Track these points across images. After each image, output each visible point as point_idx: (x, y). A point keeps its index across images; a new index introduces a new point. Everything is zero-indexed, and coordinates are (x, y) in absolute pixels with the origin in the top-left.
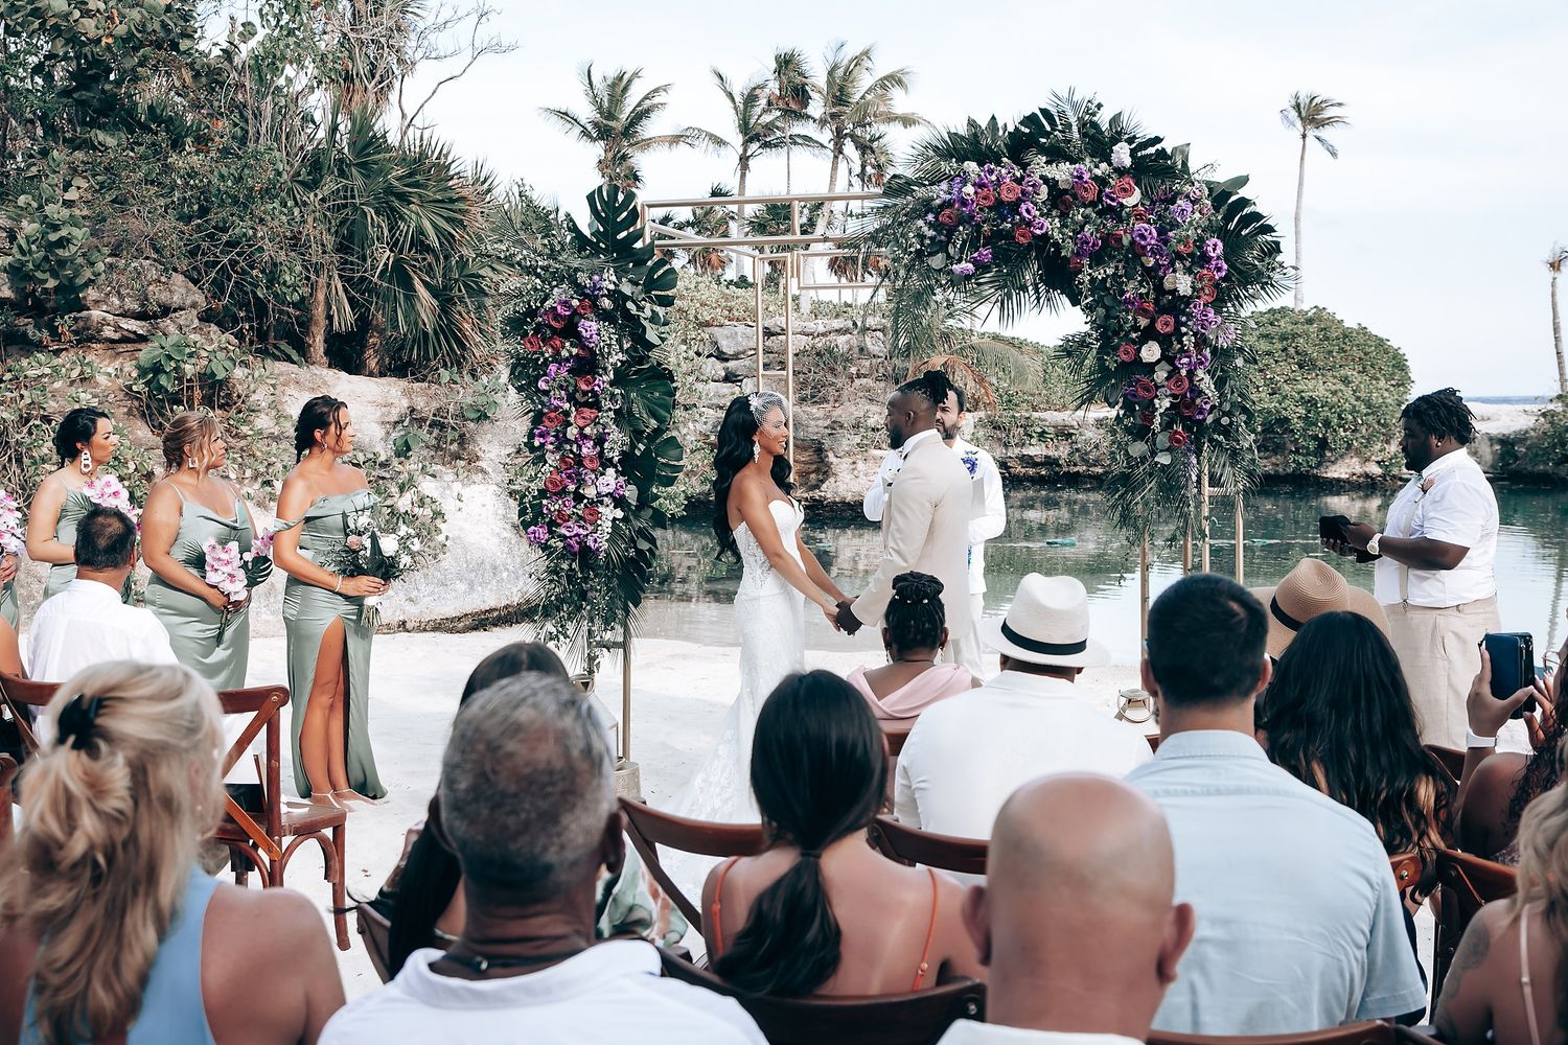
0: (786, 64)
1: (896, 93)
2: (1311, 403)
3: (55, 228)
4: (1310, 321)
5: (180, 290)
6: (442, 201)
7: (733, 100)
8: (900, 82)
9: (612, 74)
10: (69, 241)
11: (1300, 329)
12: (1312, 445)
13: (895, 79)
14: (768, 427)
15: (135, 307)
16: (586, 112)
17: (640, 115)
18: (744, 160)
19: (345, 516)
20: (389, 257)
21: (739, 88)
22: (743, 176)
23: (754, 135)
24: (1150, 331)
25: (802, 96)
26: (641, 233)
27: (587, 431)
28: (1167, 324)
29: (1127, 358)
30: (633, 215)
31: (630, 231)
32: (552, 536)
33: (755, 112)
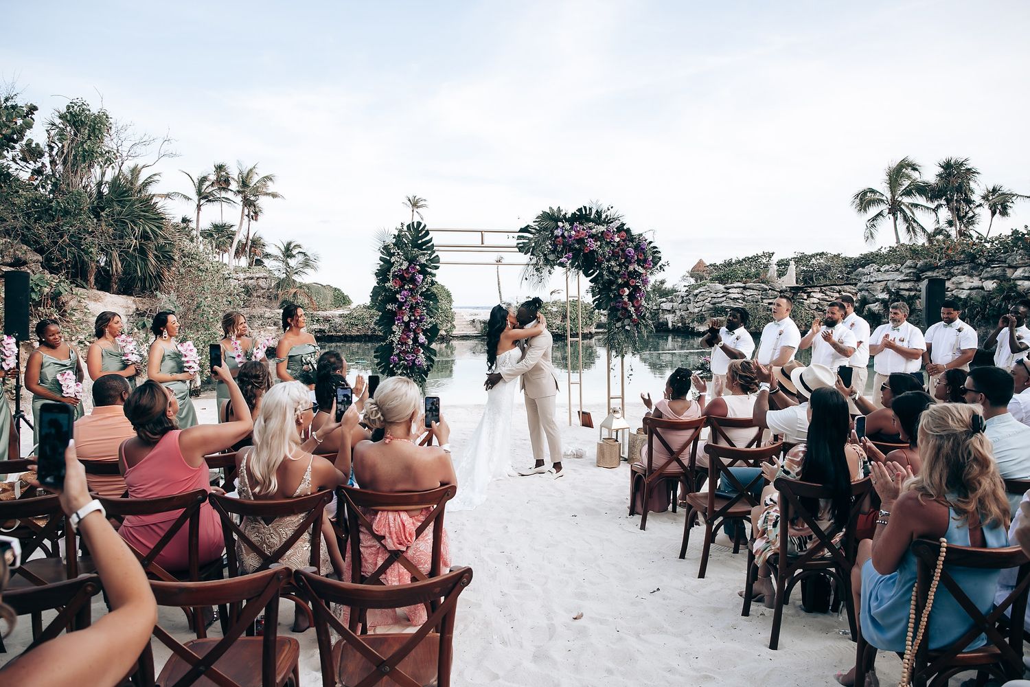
0: (220, 168)
1: (269, 183)
5: (31, 255)
7: (193, 182)
8: (271, 179)
9: (132, 167)
13: (269, 178)
18: (199, 207)
19: (302, 356)
20: (135, 243)
21: (196, 176)
22: (198, 213)
23: (204, 196)
24: (627, 285)
25: (227, 182)
26: (430, 240)
27: (418, 318)
28: (633, 282)
29: (621, 293)
30: (427, 233)
31: (423, 240)
32: (400, 360)
33: (204, 187)
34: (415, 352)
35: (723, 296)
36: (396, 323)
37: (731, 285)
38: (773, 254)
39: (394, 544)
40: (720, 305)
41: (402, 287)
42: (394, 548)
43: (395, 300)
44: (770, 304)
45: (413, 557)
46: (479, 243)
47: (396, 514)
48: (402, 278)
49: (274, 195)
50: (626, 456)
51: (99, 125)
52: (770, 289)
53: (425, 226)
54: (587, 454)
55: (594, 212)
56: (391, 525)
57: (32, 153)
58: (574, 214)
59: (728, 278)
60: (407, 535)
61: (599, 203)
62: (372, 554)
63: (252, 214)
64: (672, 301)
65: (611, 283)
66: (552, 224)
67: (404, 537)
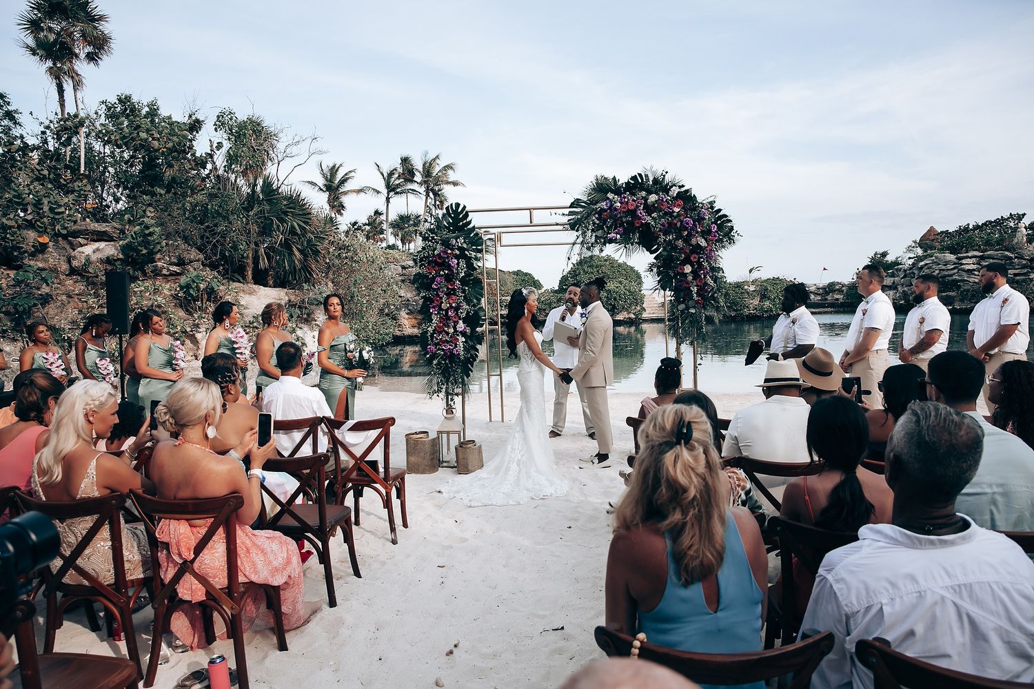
0: (405, 161)
1: (450, 172)
3: (147, 228)
4: (606, 260)
5: (194, 254)
6: (301, 215)
7: (383, 175)
8: (451, 168)
9: (331, 165)
10: (153, 233)
11: (603, 263)
13: (449, 167)
14: (530, 302)
15: (176, 261)
16: (321, 182)
17: (343, 181)
18: (388, 199)
19: (345, 344)
20: (282, 239)
21: (386, 172)
22: (388, 205)
23: (391, 188)
24: (687, 261)
25: (413, 175)
26: (471, 222)
27: (454, 305)
28: (695, 258)
29: (680, 271)
30: (467, 215)
31: (464, 222)
32: (438, 350)
33: (392, 180)
34: (454, 341)
35: (954, 269)
36: (431, 311)
37: (965, 255)
38: (1024, 215)
40: (950, 278)
41: (438, 272)
44: (1015, 275)
47: (177, 523)
49: (455, 184)
51: (243, 131)
52: (1016, 257)
53: (465, 207)
55: (651, 179)
56: (172, 535)
58: (628, 183)
59: (962, 247)
63: (438, 203)
64: (893, 275)
66: (599, 195)
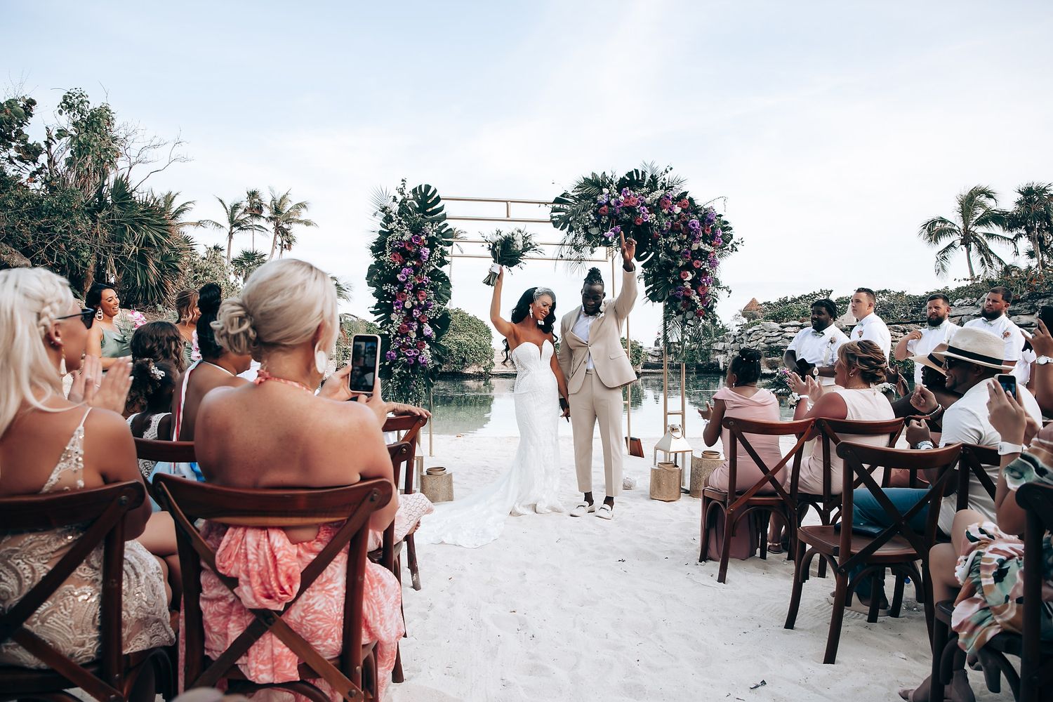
0: (253, 194)
1: (303, 210)
2: (460, 344)
6: (159, 225)
7: (226, 209)
8: (305, 206)
9: (165, 193)
12: (460, 360)
13: (302, 205)
17: (180, 211)
18: (231, 234)
20: (135, 251)
21: (229, 203)
22: (230, 241)
23: (235, 223)
24: (689, 267)
25: (260, 209)
26: (441, 209)
27: (423, 303)
28: (698, 264)
29: (682, 277)
30: (438, 199)
31: (434, 208)
32: (398, 357)
33: (237, 214)
34: (419, 347)
35: (778, 336)
36: (395, 308)
37: (787, 324)
39: (254, 597)
40: (775, 345)
41: (403, 265)
42: (256, 605)
43: (395, 282)
45: (301, 624)
46: (504, 216)
47: (261, 535)
48: (404, 253)
49: (307, 223)
50: (687, 486)
51: (98, 118)
53: (435, 191)
54: (638, 485)
55: (648, 177)
56: (251, 557)
57: (30, 153)
58: (623, 180)
59: (784, 317)
60: (282, 579)
61: (655, 166)
62: (221, 614)
63: (285, 243)
65: (669, 265)
66: (594, 190)
67: (274, 584)
